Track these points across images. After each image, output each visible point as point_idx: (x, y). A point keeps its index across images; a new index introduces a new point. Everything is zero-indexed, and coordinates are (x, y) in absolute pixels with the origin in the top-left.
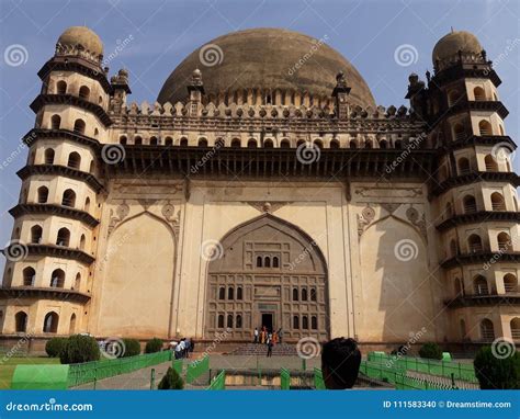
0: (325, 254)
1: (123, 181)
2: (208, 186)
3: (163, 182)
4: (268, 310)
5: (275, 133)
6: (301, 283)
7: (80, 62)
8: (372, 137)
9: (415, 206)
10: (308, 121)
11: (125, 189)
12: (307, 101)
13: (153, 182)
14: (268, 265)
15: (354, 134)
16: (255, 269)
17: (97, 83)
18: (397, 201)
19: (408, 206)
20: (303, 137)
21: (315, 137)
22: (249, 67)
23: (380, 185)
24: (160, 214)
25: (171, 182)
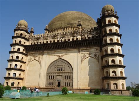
0: (73, 67)
1: (31, 53)
2: (47, 52)
3: (38, 52)
4: (59, 81)
5: (63, 38)
6: (67, 75)
7: (20, 28)
8: (86, 36)
9: (96, 53)
10: (71, 34)
11: (31, 55)
12: (72, 29)
13: (37, 52)
14: (60, 71)
15: (82, 36)
16: (57, 72)
17: (24, 32)
18: (92, 52)
19: (94, 53)
20: (70, 38)
21: (72, 38)
22: (59, 22)
23: (87, 48)
24: (37, 60)
25: (40, 52)
